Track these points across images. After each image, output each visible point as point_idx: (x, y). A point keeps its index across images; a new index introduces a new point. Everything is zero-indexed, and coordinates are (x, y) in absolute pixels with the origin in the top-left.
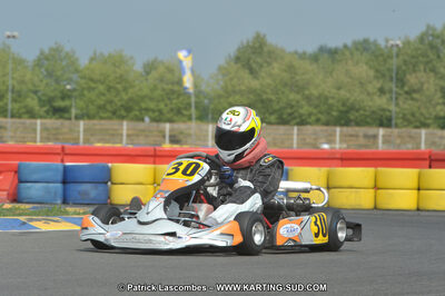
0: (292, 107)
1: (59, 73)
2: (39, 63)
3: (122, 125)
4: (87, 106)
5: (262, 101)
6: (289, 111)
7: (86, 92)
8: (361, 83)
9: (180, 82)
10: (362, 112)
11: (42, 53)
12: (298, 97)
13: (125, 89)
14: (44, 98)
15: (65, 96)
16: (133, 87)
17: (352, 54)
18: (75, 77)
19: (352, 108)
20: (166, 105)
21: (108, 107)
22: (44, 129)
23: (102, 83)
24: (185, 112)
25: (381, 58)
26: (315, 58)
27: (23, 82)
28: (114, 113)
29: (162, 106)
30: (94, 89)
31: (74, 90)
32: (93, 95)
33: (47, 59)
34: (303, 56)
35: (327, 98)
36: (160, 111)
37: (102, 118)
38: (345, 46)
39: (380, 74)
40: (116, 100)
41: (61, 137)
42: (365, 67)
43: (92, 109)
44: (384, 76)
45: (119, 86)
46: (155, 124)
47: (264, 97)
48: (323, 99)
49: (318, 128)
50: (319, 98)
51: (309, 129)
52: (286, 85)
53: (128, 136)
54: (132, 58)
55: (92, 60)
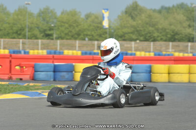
0: (150, 33)
1: (48, 19)
2: (39, 15)
3: (76, 42)
4: (60, 34)
5: (137, 31)
6: (149, 35)
7: (60, 28)
8: (180, 22)
9: (101, 23)
10: (181, 35)
11: (40, 10)
12: (153, 29)
13: (77, 26)
14: (42, 30)
15: (51, 29)
16: (80, 25)
17: (176, 10)
18: (55, 21)
19: (177, 34)
20: (95, 33)
21: (70, 34)
22: (42, 44)
23: (67, 23)
24: (103, 36)
25: (189, 12)
26: (160, 12)
27: (32, 23)
28: (72, 36)
29: (93, 33)
30: (63, 26)
31: (55, 26)
32: (63, 29)
33: (43, 13)
34: (154, 11)
35: (165, 29)
36: (92, 35)
37: (67, 39)
38: (173, 6)
39: (189, 19)
40: (73, 31)
41: (49, 47)
42: (182, 16)
43: (63, 35)
44: (190, 19)
45: (74, 25)
46: (90, 42)
47: (138, 29)
48: (164, 30)
49: (162, 43)
50: (162, 29)
51: (158, 43)
52: (147, 24)
53: (79, 47)
54: (80, 12)
55: (62, 13)
